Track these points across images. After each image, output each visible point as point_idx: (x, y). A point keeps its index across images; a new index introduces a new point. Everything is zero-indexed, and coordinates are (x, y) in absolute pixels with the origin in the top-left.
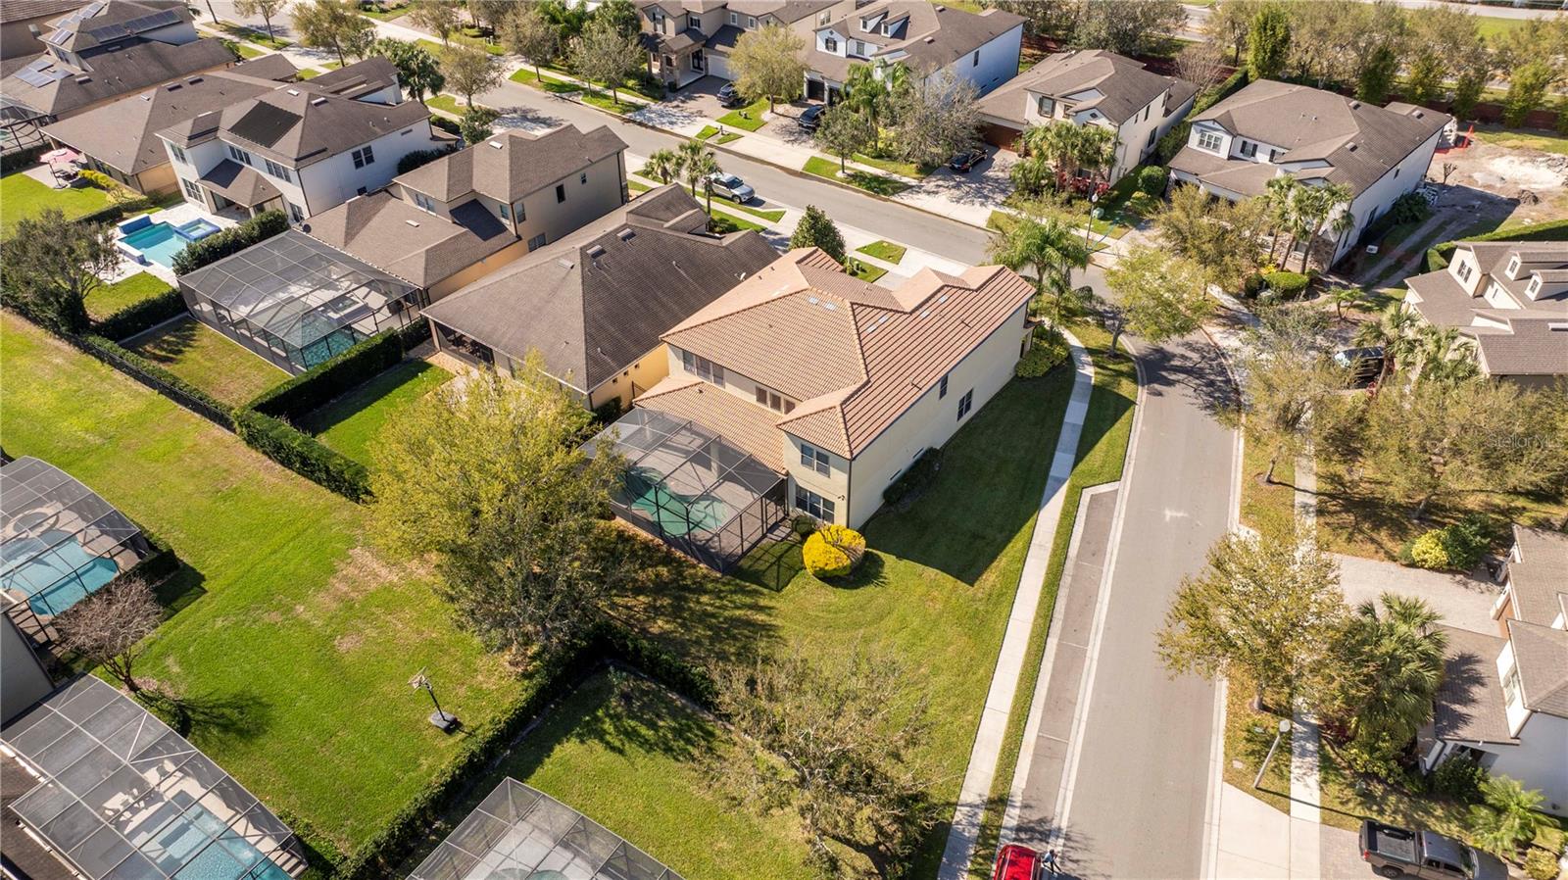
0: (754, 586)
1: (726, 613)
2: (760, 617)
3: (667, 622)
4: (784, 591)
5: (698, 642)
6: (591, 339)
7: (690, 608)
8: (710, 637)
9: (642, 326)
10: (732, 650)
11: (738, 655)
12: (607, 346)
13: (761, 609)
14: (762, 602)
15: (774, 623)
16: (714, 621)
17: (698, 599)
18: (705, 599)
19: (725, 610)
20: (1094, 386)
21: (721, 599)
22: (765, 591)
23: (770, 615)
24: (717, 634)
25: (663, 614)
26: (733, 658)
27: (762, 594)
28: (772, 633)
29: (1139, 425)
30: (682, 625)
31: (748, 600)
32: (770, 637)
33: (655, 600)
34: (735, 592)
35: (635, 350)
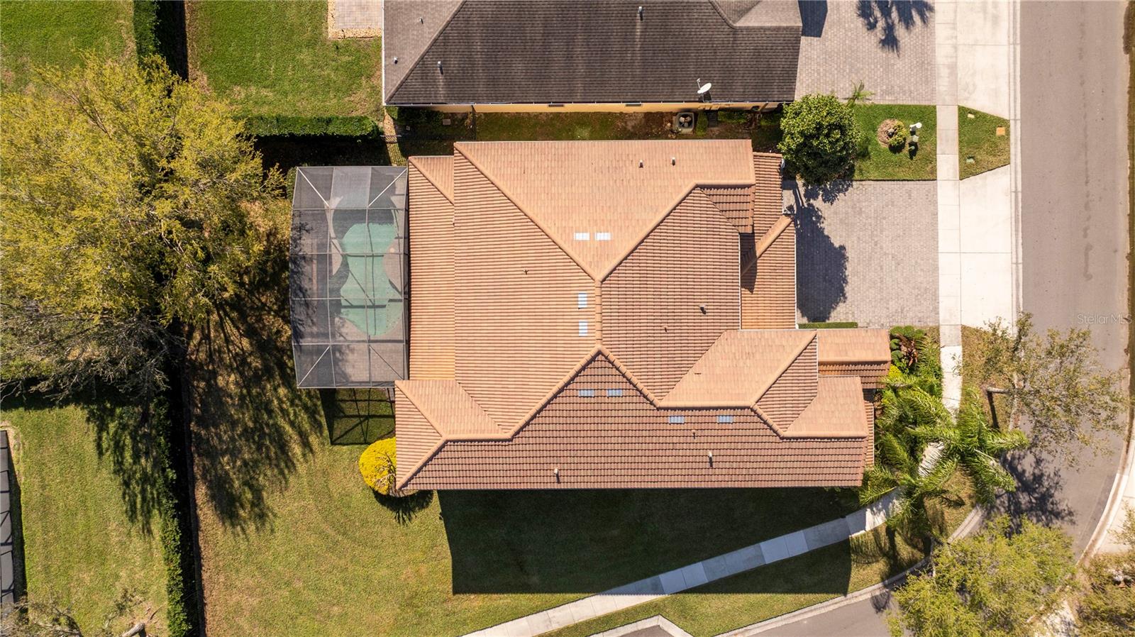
0: (323, 421)
1: (281, 422)
2: (297, 449)
3: (237, 383)
4: (336, 448)
5: (234, 424)
6: (442, 42)
7: (264, 388)
8: (246, 430)
10: (246, 456)
11: (245, 463)
12: (454, 63)
13: (306, 444)
14: (313, 439)
15: (298, 465)
16: (266, 416)
17: (279, 386)
18: (282, 391)
19: (283, 417)
20: (847, 541)
21: (292, 404)
22: (326, 432)
23: (304, 455)
24: (253, 431)
25: (242, 374)
26: (239, 463)
27: (321, 433)
28: (286, 471)
29: (806, 616)
30: (242, 398)
31: (306, 426)
32: (282, 473)
33: (250, 354)
34: (306, 408)
35: (481, 89)
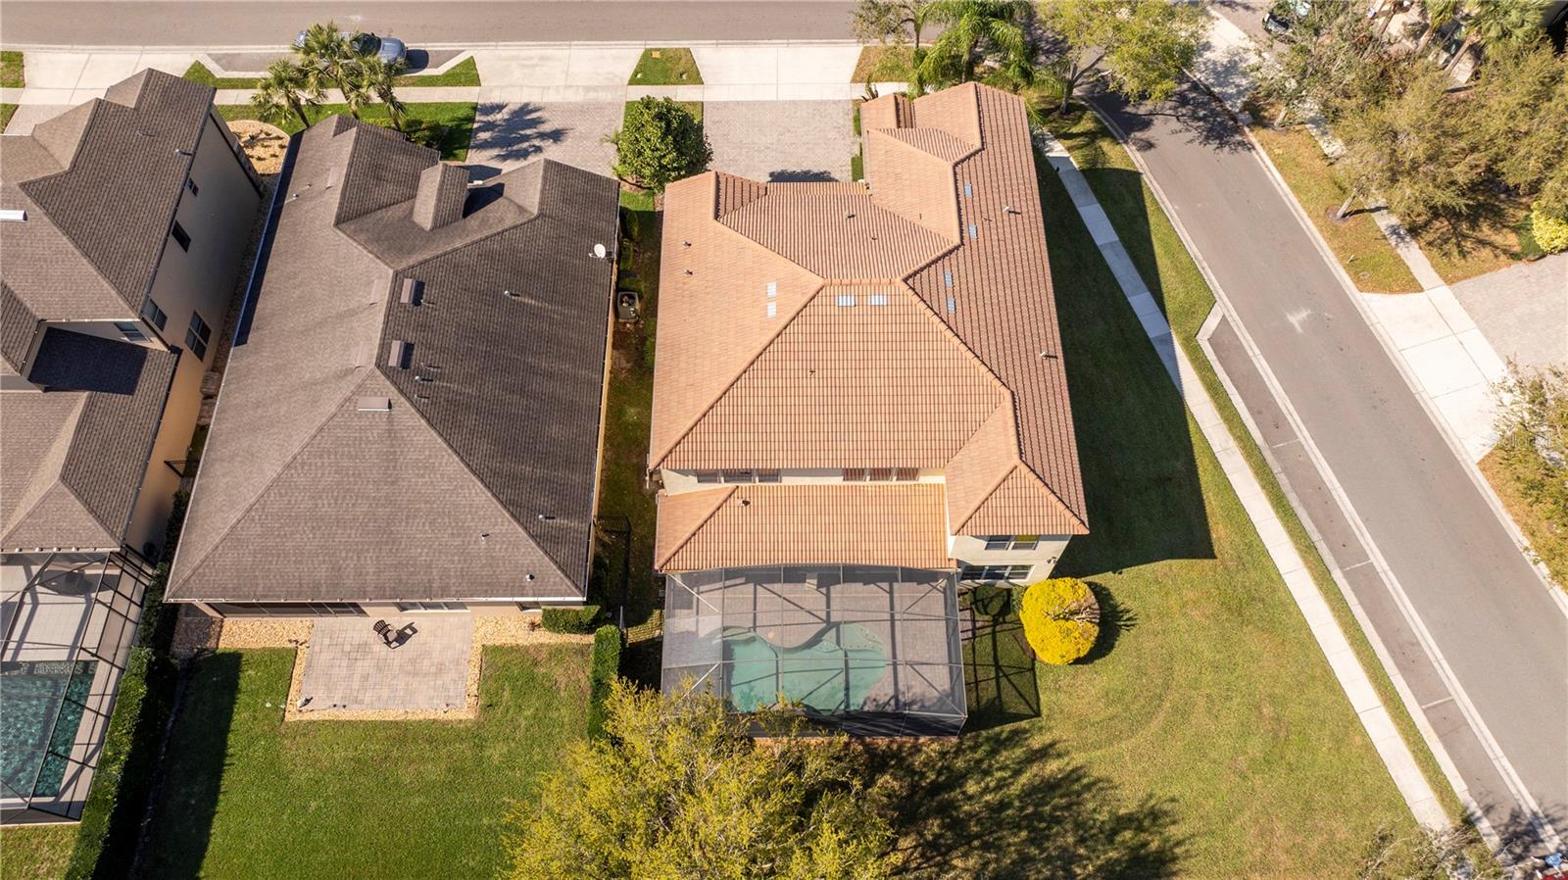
0: (1008, 727)
1: (1015, 789)
2: (1053, 767)
3: (965, 856)
4: (1045, 711)
5: (1025, 860)
6: (518, 510)
7: (970, 815)
8: (1031, 841)
9: (555, 431)
10: (1071, 840)
11: (1082, 841)
12: (542, 501)
13: (1043, 754)
14: (1036, 742)
15: (1073, 764)
16: (1010, 812)
17: (964, 793)
18: (972, 788)
19: (1008, 786)
20: (1083, 171)
21: (987, 773)
22: (1024, 724)
23: (1059, 756)
24: (1032, 829)
25: (950, 848)
26: (1082, 851)
27: (1025, 731)
28: (1085, 781)
30: (986, 847)
31: (1019, 752)
32: (1088, 787)
33: (922, 835)
34: (993, 753)
35: (577, 478)
